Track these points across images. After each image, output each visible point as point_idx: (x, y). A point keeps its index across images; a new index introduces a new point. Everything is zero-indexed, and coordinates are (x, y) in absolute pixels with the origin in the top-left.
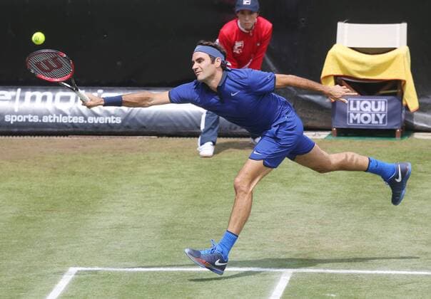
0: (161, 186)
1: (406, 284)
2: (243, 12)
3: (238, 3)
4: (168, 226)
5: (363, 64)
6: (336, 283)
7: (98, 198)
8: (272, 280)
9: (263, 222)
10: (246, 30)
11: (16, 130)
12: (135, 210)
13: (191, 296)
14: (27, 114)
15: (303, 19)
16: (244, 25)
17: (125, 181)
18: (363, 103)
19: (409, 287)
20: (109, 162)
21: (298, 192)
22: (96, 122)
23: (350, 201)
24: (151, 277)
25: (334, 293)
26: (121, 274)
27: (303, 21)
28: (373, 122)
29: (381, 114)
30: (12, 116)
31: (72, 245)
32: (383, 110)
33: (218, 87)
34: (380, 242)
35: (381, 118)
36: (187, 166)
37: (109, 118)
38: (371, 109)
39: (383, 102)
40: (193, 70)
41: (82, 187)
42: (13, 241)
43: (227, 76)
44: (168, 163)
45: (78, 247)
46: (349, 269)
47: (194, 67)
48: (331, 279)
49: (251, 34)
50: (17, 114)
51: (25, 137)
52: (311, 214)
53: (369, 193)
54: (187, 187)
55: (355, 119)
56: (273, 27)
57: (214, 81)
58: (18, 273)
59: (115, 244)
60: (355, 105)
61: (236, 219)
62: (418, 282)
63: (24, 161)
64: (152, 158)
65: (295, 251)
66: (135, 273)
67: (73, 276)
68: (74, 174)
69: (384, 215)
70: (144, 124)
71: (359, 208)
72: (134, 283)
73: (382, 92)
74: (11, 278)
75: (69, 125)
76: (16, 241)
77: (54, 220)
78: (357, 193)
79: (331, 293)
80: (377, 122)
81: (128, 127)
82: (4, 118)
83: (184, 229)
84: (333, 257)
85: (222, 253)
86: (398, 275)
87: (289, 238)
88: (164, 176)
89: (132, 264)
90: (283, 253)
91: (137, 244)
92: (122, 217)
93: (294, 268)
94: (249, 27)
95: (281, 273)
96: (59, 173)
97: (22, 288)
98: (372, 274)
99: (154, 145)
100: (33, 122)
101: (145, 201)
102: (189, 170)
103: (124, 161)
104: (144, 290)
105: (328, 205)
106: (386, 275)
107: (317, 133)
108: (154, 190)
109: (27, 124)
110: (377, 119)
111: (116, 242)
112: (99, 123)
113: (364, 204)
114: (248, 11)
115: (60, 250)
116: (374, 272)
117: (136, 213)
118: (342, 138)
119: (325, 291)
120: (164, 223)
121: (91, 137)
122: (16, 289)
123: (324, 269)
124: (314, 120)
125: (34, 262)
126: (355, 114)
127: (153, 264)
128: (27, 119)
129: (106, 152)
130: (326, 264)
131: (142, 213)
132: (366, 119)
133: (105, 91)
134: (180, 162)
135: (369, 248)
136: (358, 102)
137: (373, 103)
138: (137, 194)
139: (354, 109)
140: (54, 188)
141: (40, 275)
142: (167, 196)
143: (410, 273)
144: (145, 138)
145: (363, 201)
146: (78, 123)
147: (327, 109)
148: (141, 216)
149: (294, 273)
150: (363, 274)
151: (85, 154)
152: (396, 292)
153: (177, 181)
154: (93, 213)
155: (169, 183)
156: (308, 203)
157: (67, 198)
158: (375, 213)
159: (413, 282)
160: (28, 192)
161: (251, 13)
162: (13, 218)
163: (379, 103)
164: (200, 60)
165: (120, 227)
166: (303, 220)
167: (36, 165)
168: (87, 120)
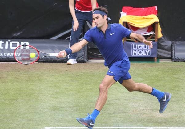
15: (106, 5)
18: (139, 45)
28: (144, 54)
35: (147, 52)
38: (143, 48)
55: (135, 53)
80: (146, 54)
85: (93, 119)
112: (9, 55)
126: (135, 51)
132: (140, 53)
164: (97, 18)
168: (3, 54)
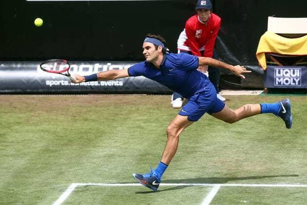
0: (143, 128)
1: (295, 193)
2: (201, 10)
3: (197, 4)
4: (142, 156)
5: (284, 45)
6: (249, 193)
7: (99, 137)
8: (206, 191)
9: (207, 152)
10: (203, 22)
11: (53, 90)
12: (123, 144)
13: (150, 202)
14: (61, 80)
16: (201, 19)
17: (120, 125)
18: (285, 71)
19: (297, 195)
20: (111, 112)
21: (234, 132)
22: (106, 85)
23: (269, 138)
24: (125, 190)
25: (246, 200)
26: (105, 188)
27: (245, 16)
28: (291, 84)
29: (297, 78)
30: (51, 81)
31: (76, 168)
32: (298, 75)
33: (161, 65)
34: (283, 165)
35: (297, 81)
36: (162, 114)
37: (115, 82)
38: (290, 75)
39: (298, 71)
40: (143, 54)
41: (90, 129)
42: (38, 165)
43: (167, 58)
44: (150, 112)
45: (80, 169)
46: (258, 184)
47: (144, 52)
48: (245, 191)
49: (206, 25)
50: (54, 80)
51: (59, 96)
52: (240, 147)
53: (282, 132)
54: (161, 129)
55: (279, 82)
56: (221, 20)
57: (157, 62)
58: (38, 187)
59: (105, 167)
60: (279, 72)
61: (167, 154)
62: (303, 192)
63: (55, 112)
64: (140, 109)
65: (225, 172)
66: (114, 187)
67: (74, 189)
68: (86, 120)
69: (289, 147)
70: (137, 86)
71: (273, 142)
72: (113, 194)
73: (297, 64)
74: (33, 190)
75: (88, 87)
76: (40, 165)
77: (67, 152)
78: (274, 132)
79: (244, 199)
80: (294, 84)
81: (127, 88)
82: (45, 83)
83: (154, 158)
84: (250, 175)
85: (157, 176)
86: (291, 188)
87: (222, 163)
88: (146, 121)
89: (115, 181)
90: (217, 173)
91: (120, 168)
92: (112, 150)
93: (222, 183)
94: (205, 20)
95: (212, 187)
96: (76, 120)
97: (39, 197)
98: (274, 187)
99: (144, 100)
100: (64, 85)
101: (130, 138)
102: (164, 117)
103: (121, 111)
104: (119, 198)
105: (253, 140)
106: (283, 187)
107: (255, 91)
108: (137, 131)
109: (60, 86)
110: (294, 82)
111: (106, 166)
112: (108, 85)
113: (277, 139)
114: (204, 9)
115: (68, 171)
116: (275, 186)
117: (123, 146)
118: (271, 94)
119: (240, 198)
120: (140, 153)
121: (103, 95)
122: (35, 198)
123: (242, 184)
124: (253, 82)
125: (49, 180)
126: (279, 78)
127: (128, 181)
128: (60, 83)
129: (110, 105)
130: (244, 181)
131: (126, 147)
132: (287, 81)
133: (112, 64)
134: (158, 112)
135: (275, 169)
136: (281, 71)
137: (292, 71)
138: (126, 134)
139: (279, 75)
140: (71, 129)
141: (52, 189)
142: (146, 135)
143: (300, 186)
144: (139, 96)
145: (277, 138)
146: (94, 86)
147: (261, 75)
148: (126, 148)
149: (221, 187)
150: (268, 187)
151: (96, 106)
152: (288, 199)
153: (154, 125)
154: (94, 147)
155: (149, 126)
156: (239, 139)
157: (79, 136)
158: (283, 146)
159: (300, 192)
160: (54, 133)
161: (206, 10)
162: (42, 150)
163: (296, 71)
164: (148, 48)
165: (111, 156)
166: (234, 151)
167: (63, 114)
168: (99, 83)
